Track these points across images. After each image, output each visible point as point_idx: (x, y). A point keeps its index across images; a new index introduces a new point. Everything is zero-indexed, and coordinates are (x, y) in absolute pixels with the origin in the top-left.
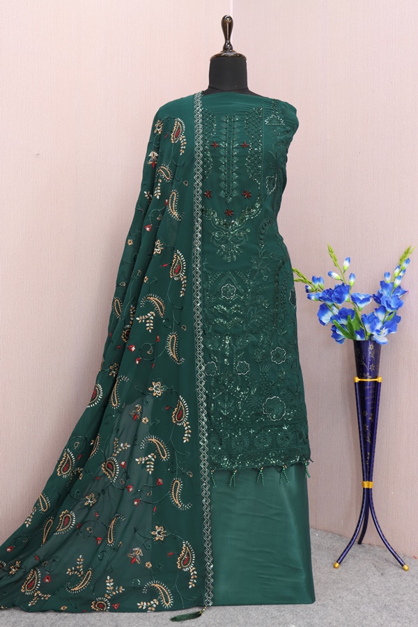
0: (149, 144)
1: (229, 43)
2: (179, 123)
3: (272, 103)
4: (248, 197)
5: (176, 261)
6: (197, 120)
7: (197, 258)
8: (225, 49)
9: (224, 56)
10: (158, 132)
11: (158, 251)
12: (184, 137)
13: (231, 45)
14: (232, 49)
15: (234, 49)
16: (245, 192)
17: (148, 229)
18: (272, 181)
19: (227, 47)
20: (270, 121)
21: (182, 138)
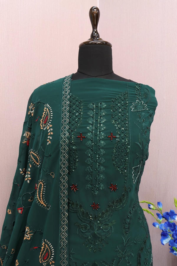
0: (25, 123)
1: (96, 32)
2: (47, 109)
3: (135, 87)
4: (115, 190)
5: (44, 249)
6: (64, 108)
7: (64, 249)
8: (93, 36)
9: (92, 44)
10: (31, 114)
11: (27, 237)
12: (51, 126)
13: (98, 34)
14: (98, 37)
15: (100, 37)
16: (111, 185)
17: (20, 211)
18: (137, 170)
19: (95, 35)
20: (136, 107)
21: (49, 127)
